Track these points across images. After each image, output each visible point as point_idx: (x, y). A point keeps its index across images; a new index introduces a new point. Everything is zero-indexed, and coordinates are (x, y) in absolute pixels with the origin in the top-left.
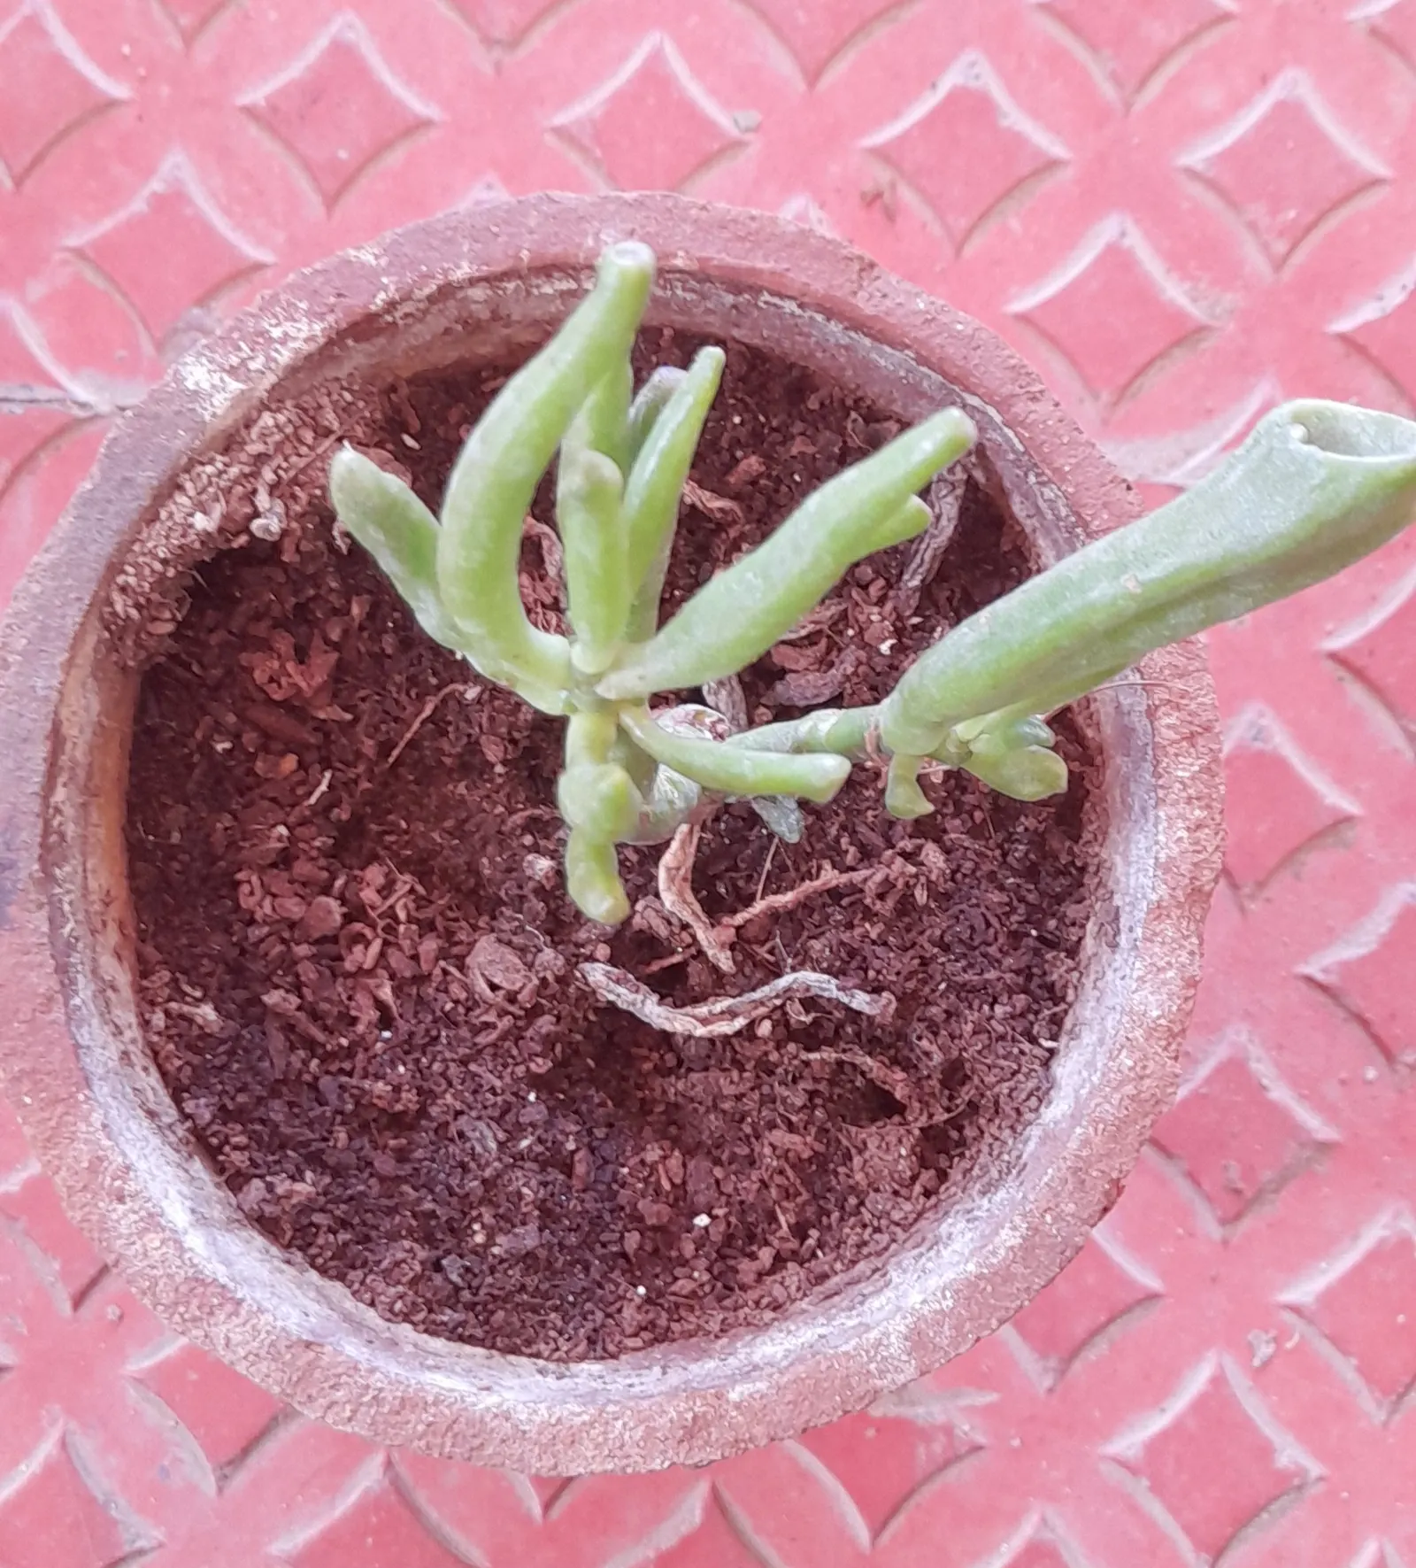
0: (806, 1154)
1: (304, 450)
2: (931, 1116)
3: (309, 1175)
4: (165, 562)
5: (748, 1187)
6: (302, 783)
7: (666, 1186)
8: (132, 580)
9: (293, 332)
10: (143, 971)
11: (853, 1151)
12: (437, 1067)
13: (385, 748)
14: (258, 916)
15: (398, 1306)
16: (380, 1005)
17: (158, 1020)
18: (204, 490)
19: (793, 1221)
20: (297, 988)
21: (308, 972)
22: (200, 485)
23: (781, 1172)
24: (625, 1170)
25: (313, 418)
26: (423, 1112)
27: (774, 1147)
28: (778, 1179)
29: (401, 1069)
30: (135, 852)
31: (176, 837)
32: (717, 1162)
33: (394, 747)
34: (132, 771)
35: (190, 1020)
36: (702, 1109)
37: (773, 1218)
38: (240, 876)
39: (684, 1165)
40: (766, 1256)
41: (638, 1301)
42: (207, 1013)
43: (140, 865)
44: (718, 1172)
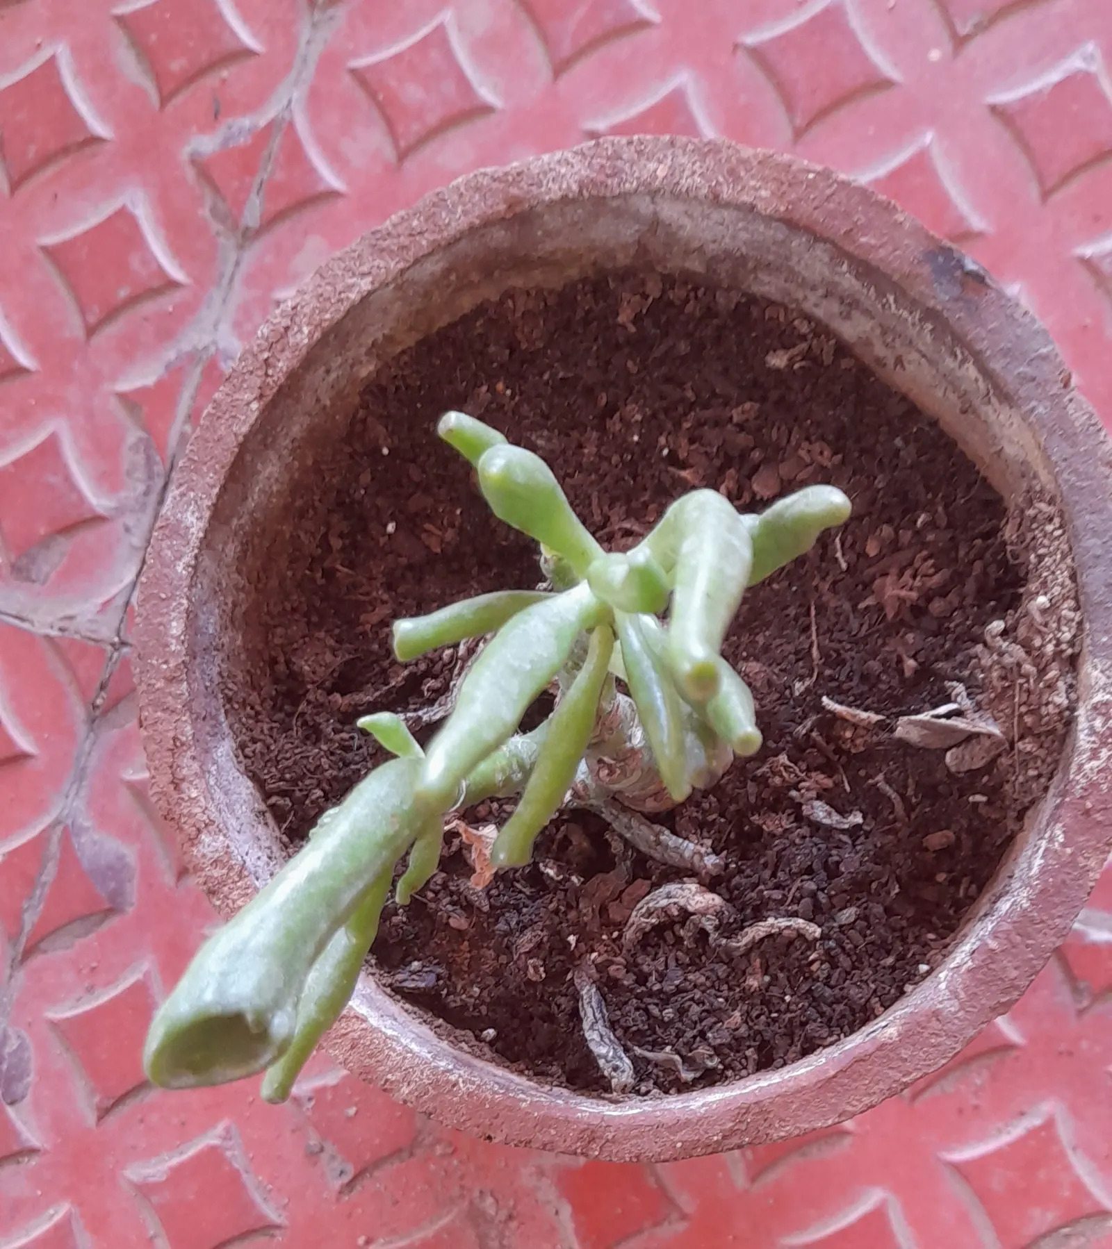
0: (362, 618)
1: (1023, 709)
2: (309, 702)
3: (632, 329)
4: (1041, 558)
5: (378, 568)
6: (852, 546)
7: (428, 526)
8: (1049, 528)
9: (1094, 763)
10: (842, 349)
11: (338, 646)
12: (615, 459)
13: (821, 609)
14: (805, 445)
15: (510, 303)
16: (684, 465)
17: (804, 328)
18: (1059, 621)
19: (338, 574)
20: (741, 427)
21: (743, 439)
22: (1063, 622)
23: (368, 594)
24: (458, 512)
25: (1039, 736)
26: (602, 429)
27: (384, 602)
28: (364, 589)
29: (636, 438)
30: (913, 411)
31: (898, 442)
32: (410, 567)
33: (816, 615)
34: (962, 453)
35: (786, 348)
36: (448, 591)
37: (351, 565)
38: (840, 456)
39: (427, 547)
40: (336, 543)
41: (381, 442)
42: (778, 360)
43: (903, 408)
44: (403, 561)
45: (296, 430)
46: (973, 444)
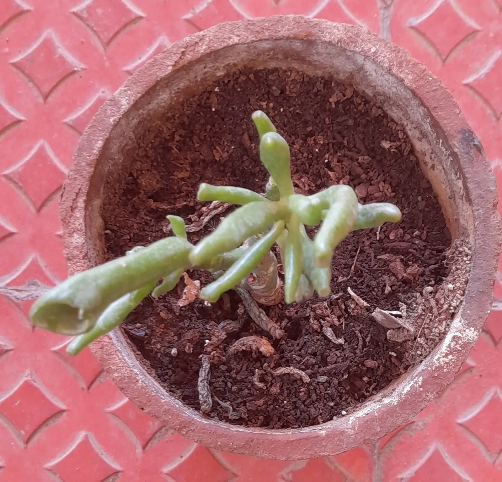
0: (175, 173)
1: (426, 326)
2: (139, 198)
3: (333, 106)
4: (457, 269)
5: (190, 156)
7: (218, 148)
8: (465, 259)
9: (445, 359)
10: (412, 151)
11: (160, 180)
12: (305, 155)
13: (362, 251)
14: (382, 183)
15: (289, 73)
16: (331, 170)
17: (401, 135)
18: (454, 297)
19: (173, 151)
20: (360, 165)
21: (359, 170)
22: (456, 298)
23: (182, 164)
24: (233, 147)
25: (427, 339)
26: (305, 141)
27: (187, 171)
28: (181, 162)
29: (317, 150)
30: (430, 188)
31: (419, 198)
32: (203, 161)
33: (359, 253)
34: (442, 214)
35: (391, 141)
36: (214, 178)
37: (180, 150)
38: (394, 194)
39: (214, 156)
40: (177, 138)
41: (213, 105)
42: (386, 145)
43: (427, 186)
44: (202, 157)
45: (182, 85)
46: (448, 211)
